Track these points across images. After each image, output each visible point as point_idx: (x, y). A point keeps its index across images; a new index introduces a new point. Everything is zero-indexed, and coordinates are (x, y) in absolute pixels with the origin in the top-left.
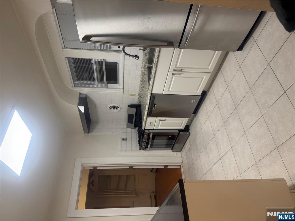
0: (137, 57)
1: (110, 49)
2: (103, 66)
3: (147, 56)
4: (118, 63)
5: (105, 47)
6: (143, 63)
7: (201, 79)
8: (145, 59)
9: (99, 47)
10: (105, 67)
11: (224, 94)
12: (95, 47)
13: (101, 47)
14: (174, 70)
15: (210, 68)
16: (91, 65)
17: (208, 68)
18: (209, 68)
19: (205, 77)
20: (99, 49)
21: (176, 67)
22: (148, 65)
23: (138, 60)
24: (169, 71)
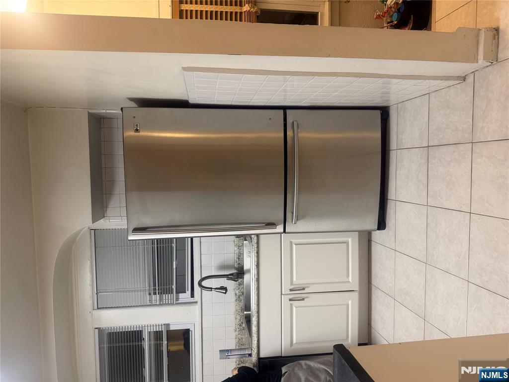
0: (224, 289)
1: (177, 302)
2: (163, 341)
3: (243, 301)
4: (192, 331)
5: (168, 299)
6: (236, 319)
7: (345, 306)
8: (238, 308)
9: (158, 301)
10: (166, 342)
11: (395, 316)
12: (151, 301)
13: (161, 300)
14: (291, 290)
15: (352, 280)
16: (141, 341)
17: (349, 282)
18: (350, 280)
19: (350, 302)
20: (158, 303)
21: (292, 284)
22: (245, 313)
23: (225, 293)
24: (282, 294)
